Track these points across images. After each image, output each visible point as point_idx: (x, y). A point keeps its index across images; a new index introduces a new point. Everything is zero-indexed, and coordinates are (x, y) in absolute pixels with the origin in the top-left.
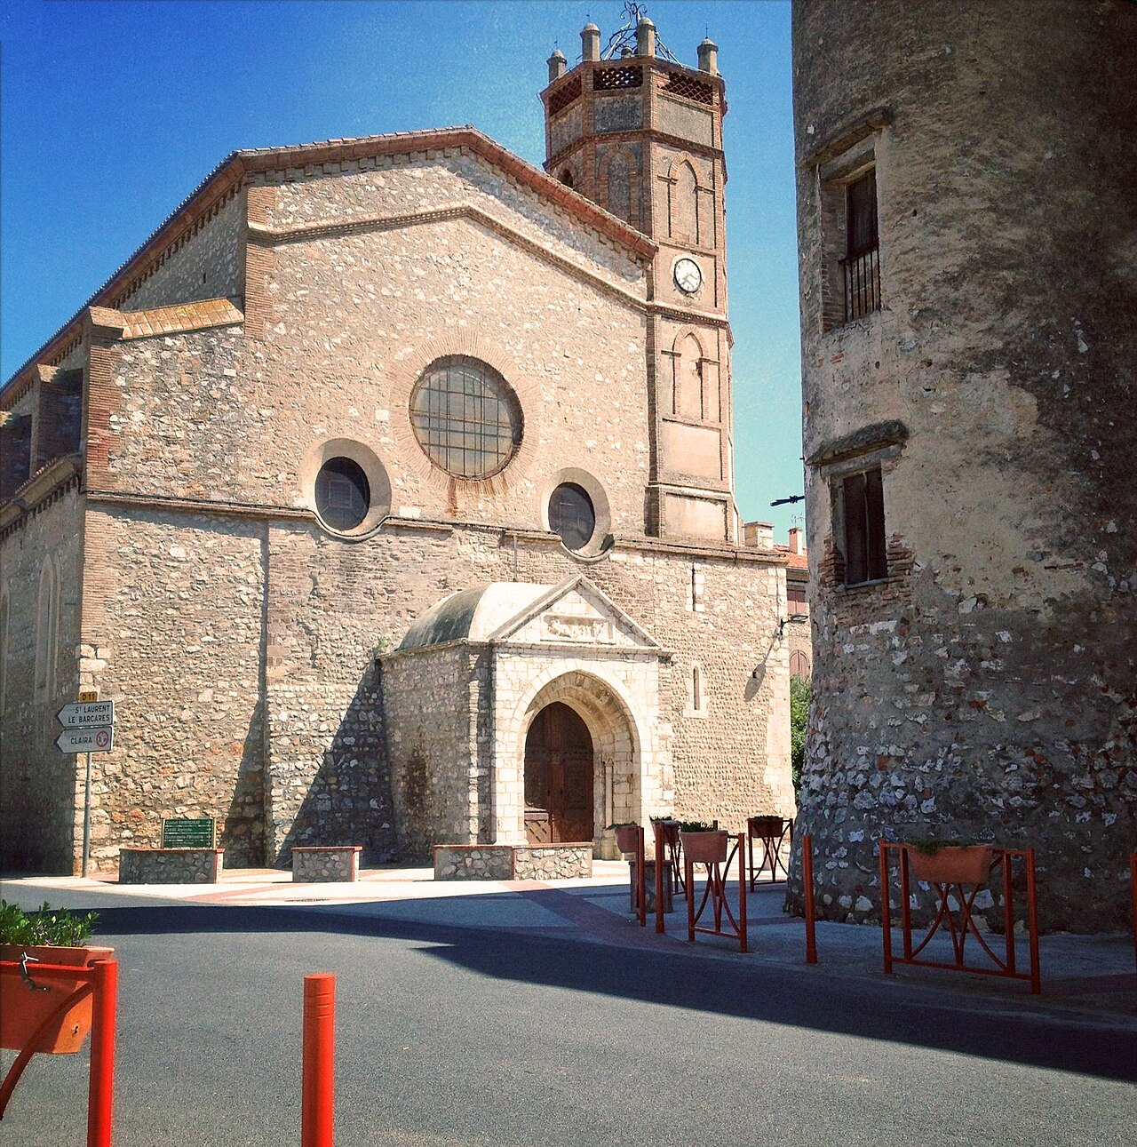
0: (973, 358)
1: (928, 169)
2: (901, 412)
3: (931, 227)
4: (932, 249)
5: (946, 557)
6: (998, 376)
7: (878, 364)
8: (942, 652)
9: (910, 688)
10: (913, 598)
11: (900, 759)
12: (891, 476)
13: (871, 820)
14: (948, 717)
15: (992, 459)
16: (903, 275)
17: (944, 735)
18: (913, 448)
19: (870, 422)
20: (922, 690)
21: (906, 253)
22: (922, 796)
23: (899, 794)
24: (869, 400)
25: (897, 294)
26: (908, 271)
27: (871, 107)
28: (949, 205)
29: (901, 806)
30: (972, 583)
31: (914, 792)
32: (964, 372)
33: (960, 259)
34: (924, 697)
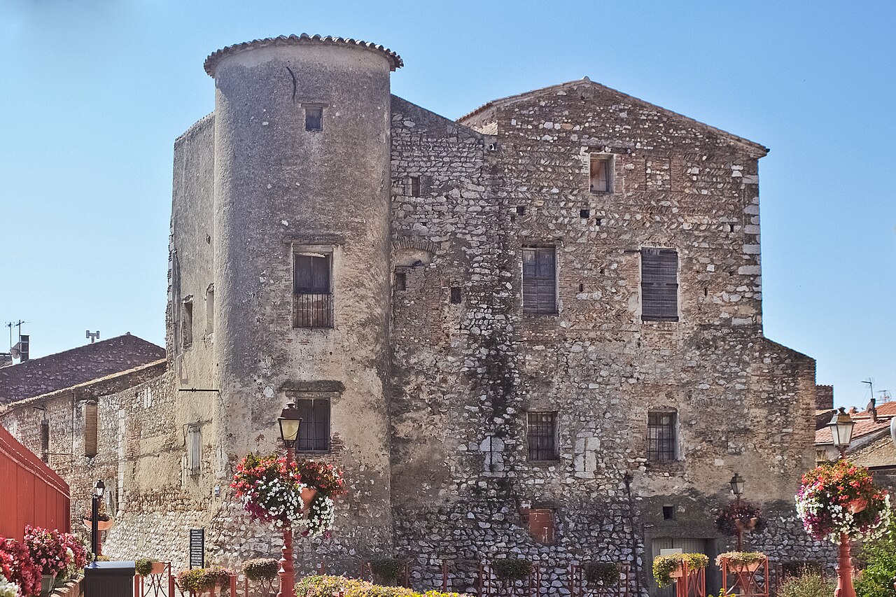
0: (368, 361)
1: (356, 272)
2: (343, 379)
3: (357, 298)
4: (357, 309)
5: (356, 446)
6: (374, 371)
7: (331, 353)
8: (353, 487)
9: (340, 501)
10: (343, 462)
11: (337, 532)
12: (336, 406)
13: (328, 559)
14: (355, 515)
15: (372, 407)
16: (346, 317)
17: (354, 522)
18: (346, 395)
19: (325, 379)
20: (345, 503)
21: (347, 307)
22: (349, 548)
23: (339, 547)
24: (326, 368)
25: (342, 324)
26: (347, 315)
27: (332, 232)
28: (362, 291)
29: (341, 552)
30: (364, 458)
31: (346, 546)
32: (366, 366)
33: (365, 316)
34: (345, 506)
